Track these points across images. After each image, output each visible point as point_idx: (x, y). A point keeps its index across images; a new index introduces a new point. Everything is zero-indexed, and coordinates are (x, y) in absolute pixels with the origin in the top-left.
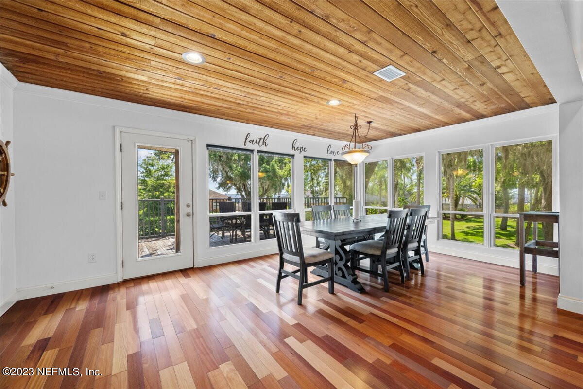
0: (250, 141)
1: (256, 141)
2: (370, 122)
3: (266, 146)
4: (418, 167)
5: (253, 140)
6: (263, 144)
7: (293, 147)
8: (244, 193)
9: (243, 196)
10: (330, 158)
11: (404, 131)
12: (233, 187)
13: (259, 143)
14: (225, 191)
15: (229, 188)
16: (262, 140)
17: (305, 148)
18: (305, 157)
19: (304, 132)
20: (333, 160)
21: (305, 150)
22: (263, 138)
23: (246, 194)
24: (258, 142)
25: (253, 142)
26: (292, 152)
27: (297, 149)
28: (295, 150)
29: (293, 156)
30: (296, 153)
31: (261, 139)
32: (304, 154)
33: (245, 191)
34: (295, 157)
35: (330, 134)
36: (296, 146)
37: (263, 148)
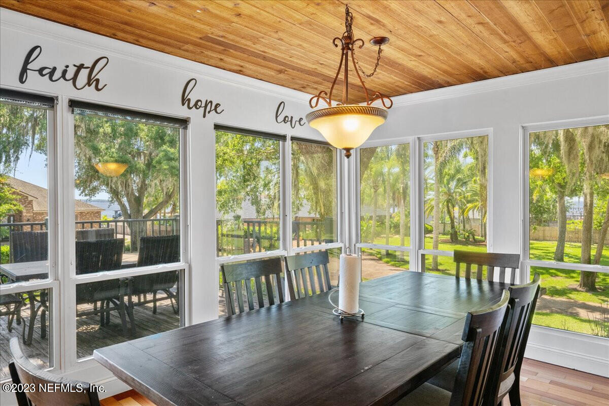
0: (41, 71)
1: (65, 72)
2: (380, 41)
3: (97, 89)
4: (437, 159)
5: (55, 69)
6: (89, 84)
7: (185, 100)
8: (124, 200)
9: (123, 206)
10: (282, 132)
11: (450, 75)
12: (104, 187)
13: (74, 79)
14: (86, 195)
15: (94, 190)
16: (84, 73)
17: (217, 105)
18: (217, 127)
19: (212, 62)
20: (288, 138)
21: (219, 110)
22: (89, 64)
23: (129, 201)
24: (70, 75)
25: (51, 74)
26: (181, 112)
27: (196, 105)
28: (190, 108)
29: (184, 122)
30: (195, 115)
31: (80, 67)
32: (213, 118)
33: (127, 195)
34: (190, 126)
35: (280, 72)
36: (193, 98)
37: (89, 95)
